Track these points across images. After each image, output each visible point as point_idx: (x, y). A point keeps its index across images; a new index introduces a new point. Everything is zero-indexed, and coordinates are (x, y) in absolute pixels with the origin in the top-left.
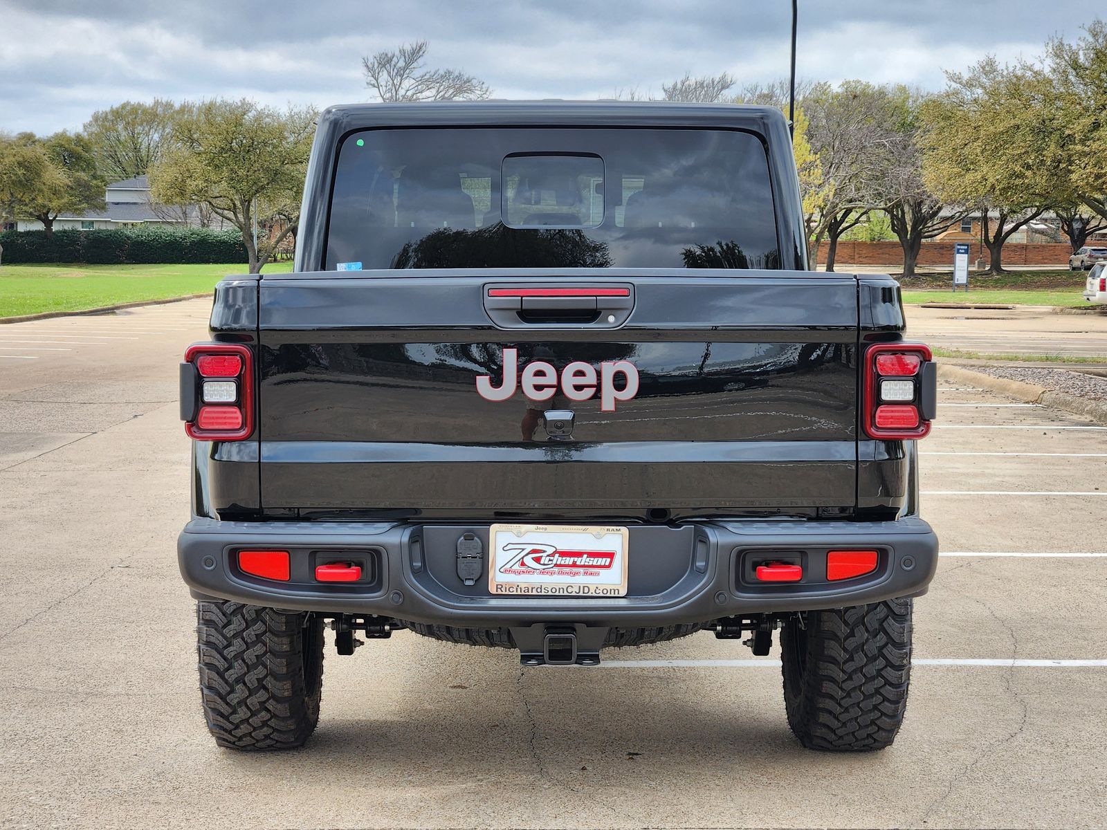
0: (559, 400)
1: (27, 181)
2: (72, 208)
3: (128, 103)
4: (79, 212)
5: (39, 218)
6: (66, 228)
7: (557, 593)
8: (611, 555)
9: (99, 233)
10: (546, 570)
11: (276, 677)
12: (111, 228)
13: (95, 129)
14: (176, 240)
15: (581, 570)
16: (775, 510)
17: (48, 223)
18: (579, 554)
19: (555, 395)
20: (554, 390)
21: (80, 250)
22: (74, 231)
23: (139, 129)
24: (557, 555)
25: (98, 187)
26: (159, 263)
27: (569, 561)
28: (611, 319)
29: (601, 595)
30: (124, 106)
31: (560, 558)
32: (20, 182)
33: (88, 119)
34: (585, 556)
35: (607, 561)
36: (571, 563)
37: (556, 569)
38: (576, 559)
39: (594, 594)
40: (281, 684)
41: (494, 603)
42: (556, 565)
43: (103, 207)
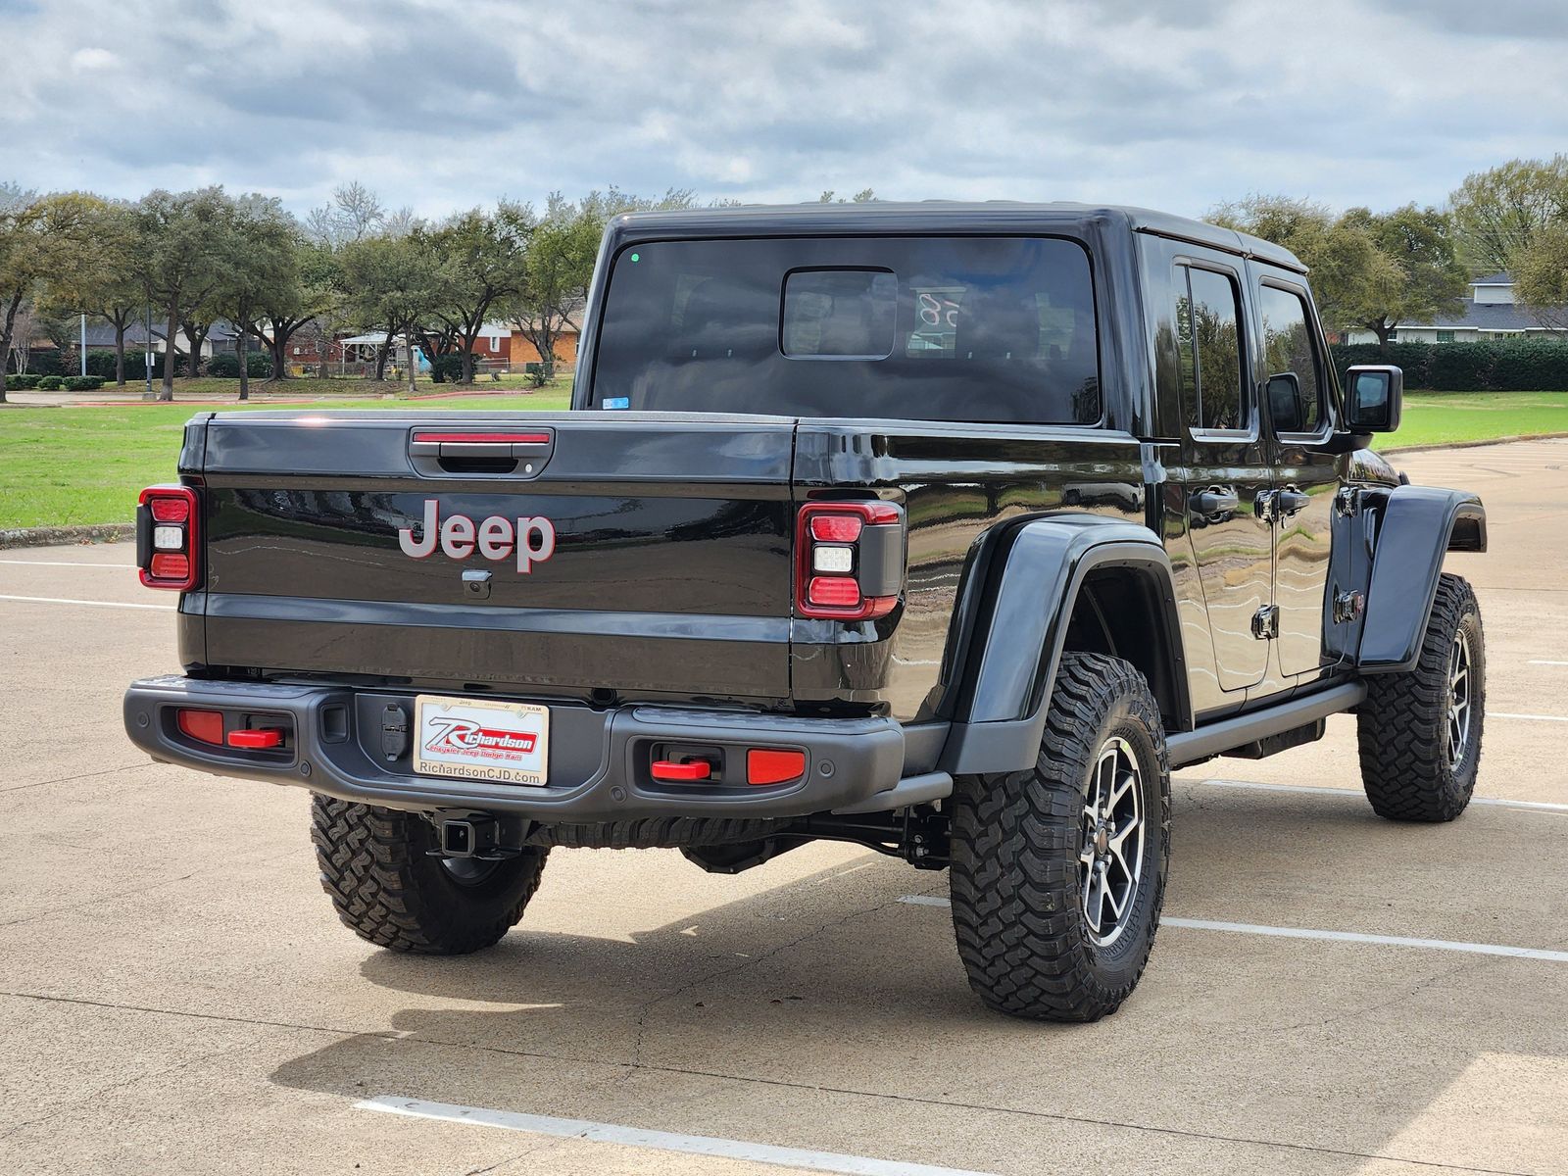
0: (476, 558)
1: (1344, 276)
2: (1413, 311)
3: (1517, 163)
4: (1426, 318)
5: (1369, 327)
6: (1409, 341)
7: (478, 777)
8: (532, 738)
9: (1453, 348)
10: (470, 750)
11: (382, 866)
12: (1473, 340)
13: (1467, 201)
14: (1563, 357)
15: (504, 752)
16: (726, 698)
17: (1383, 334)
18: (501, 734)
19: (473, 553)
20: (471, 547)
21: (1425, 371)
22: (1418, 345)
23: (1528, 201)
24: (481, 734)
25: (1453, 282)
26: (1537, 390)
27: (492, 741)
28: (529, 468)
29: (521, 782)
30: (1509, 168)
31: (484, 737)
32: (1333, 277)
33: (1458, 185)
34: (508, 737)
35: (527, 744)
36: (494, 744)
37: (479, 750)
38: (498, 739)
39: (515, 781)
40: (388, 874)
41: (418, 782)
42: (480, 745)
43: (1458, 312)
